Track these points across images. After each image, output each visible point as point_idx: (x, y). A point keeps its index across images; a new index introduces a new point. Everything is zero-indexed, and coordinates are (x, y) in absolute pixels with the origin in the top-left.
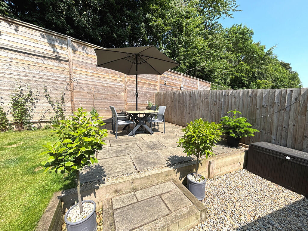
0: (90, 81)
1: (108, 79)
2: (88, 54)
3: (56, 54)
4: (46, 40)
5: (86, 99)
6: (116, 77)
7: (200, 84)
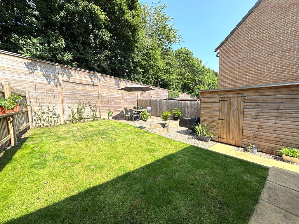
0: (107, 95)
1: (115, 93)
2: (105, 80)
3: (93, 83)
4: (89, 76)
5: (105, 105)
6: (118, 92)
7: (162, 91)
